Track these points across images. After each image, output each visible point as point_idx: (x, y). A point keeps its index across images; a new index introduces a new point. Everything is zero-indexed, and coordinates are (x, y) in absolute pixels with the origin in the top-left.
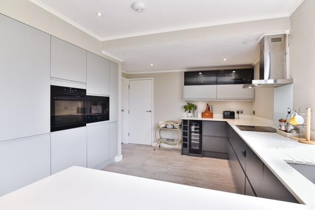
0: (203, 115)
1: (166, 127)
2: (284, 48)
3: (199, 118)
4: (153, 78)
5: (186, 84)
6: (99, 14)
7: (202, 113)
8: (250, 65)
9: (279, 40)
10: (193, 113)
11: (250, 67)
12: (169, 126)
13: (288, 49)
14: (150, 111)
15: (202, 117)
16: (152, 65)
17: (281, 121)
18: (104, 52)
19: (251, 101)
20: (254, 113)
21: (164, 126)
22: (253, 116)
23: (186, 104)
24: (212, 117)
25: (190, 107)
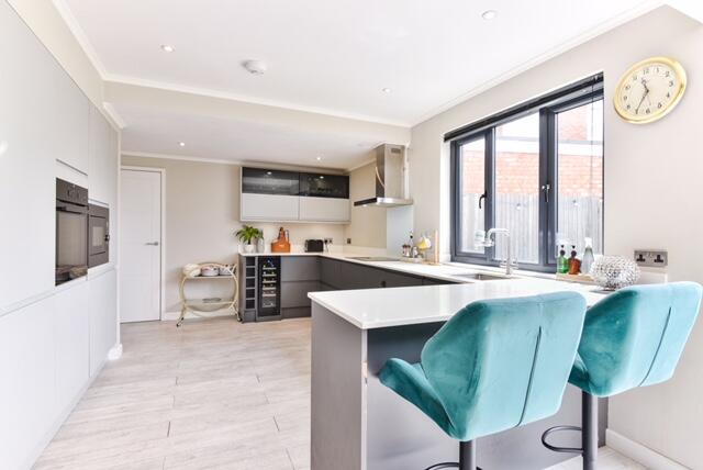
0: (273, 247)
1: (200, 275)
2: (401, 161)
3: (267, 252)
4: (163, 171)
5: (246, 189)
6: (168, 49)
7: (272, 244)
8: (342, 170)
10: (256, 243)
11: (341, 173)
12: (211, 273)
13: (407, 165)
14: (156, 244)
15: (273, 250)
16: (182, 144)
17: (405, 246)
18: (106, 105)
19: (344, 225)
20: (349, 242)
21: (198, 272)
22: (349, 246)
23: (240, 228)
24: (289, 251)
25: (250, 233)
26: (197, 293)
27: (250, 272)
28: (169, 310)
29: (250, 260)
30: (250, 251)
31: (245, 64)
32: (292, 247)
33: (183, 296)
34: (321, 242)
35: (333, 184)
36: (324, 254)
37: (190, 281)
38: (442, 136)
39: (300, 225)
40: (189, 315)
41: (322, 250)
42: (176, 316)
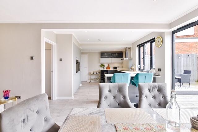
0: (107, 68)
2: (131, 50)
3: (105, 69)
4: (87, 54)
5: (101, 57)
9: (130, 48)
11: (121, 52)
12: (95, 73)
13: (131, 51)
14: (86, 68)
18: (80, 47)
20: (123, 67)
21: (93, 73)
23: (100, 64)
24: (110, 69)
25: (102, 66)
26: (93, 77)
27: (102, 73)
28: (88, 80)
29: (102, 71)
30: (102, 69)
31: (99, 40)
32: (111, 68)
33: (90, 77)
34: (117, 67)
35: (119, 54)
36: (117, 70)
37: (91, 74)
38: (136, 46)
39: (112, 64)
40: (92, 81)
41: (117, 69)
42: (89, 81)
